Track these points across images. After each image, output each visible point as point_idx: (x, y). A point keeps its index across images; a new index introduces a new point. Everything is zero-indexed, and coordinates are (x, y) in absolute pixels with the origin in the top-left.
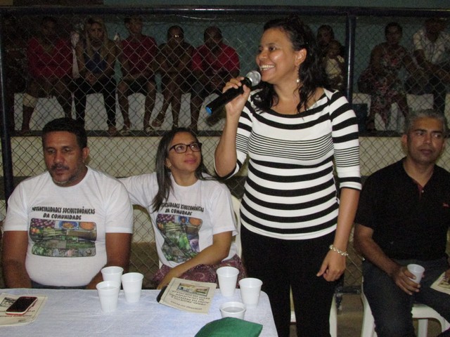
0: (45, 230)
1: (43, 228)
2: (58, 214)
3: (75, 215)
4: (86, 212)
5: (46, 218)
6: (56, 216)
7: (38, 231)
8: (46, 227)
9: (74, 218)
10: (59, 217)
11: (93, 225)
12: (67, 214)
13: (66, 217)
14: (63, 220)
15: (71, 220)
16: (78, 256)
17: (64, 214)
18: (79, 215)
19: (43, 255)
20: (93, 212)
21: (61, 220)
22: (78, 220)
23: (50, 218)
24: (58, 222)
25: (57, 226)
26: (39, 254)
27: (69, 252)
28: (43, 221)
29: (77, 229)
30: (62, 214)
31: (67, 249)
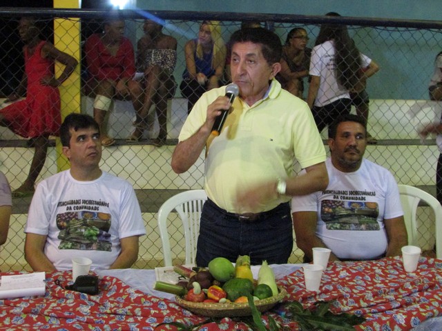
0: (337, 209)
1: (335, 208)
2: (345, 196)
3: (360, 196)
4: (369, 194)
5: (336, 200)
6: (344, 198)
7: (331, 210)
8: (338, 206)
9: (359, 199)
10: (347, 198)
11: (376, 204)
12: (353, 196)
13: (353, 199)
14: (351, 201)
15: (358, 201)
16: (370, 230)
17: (351, 196)
18: (364, 196)
19: (340, 229)
20: (374, 194)
21: (349, 201)
22: (363, 201)
23: (339, 199)
24: (346, 202)
25: (346, 205)
26: (337, 229)
27: (363, 226)
28: (334, 202)
29: (363, 208)
30: (348, 196)
31: (360, 224)
